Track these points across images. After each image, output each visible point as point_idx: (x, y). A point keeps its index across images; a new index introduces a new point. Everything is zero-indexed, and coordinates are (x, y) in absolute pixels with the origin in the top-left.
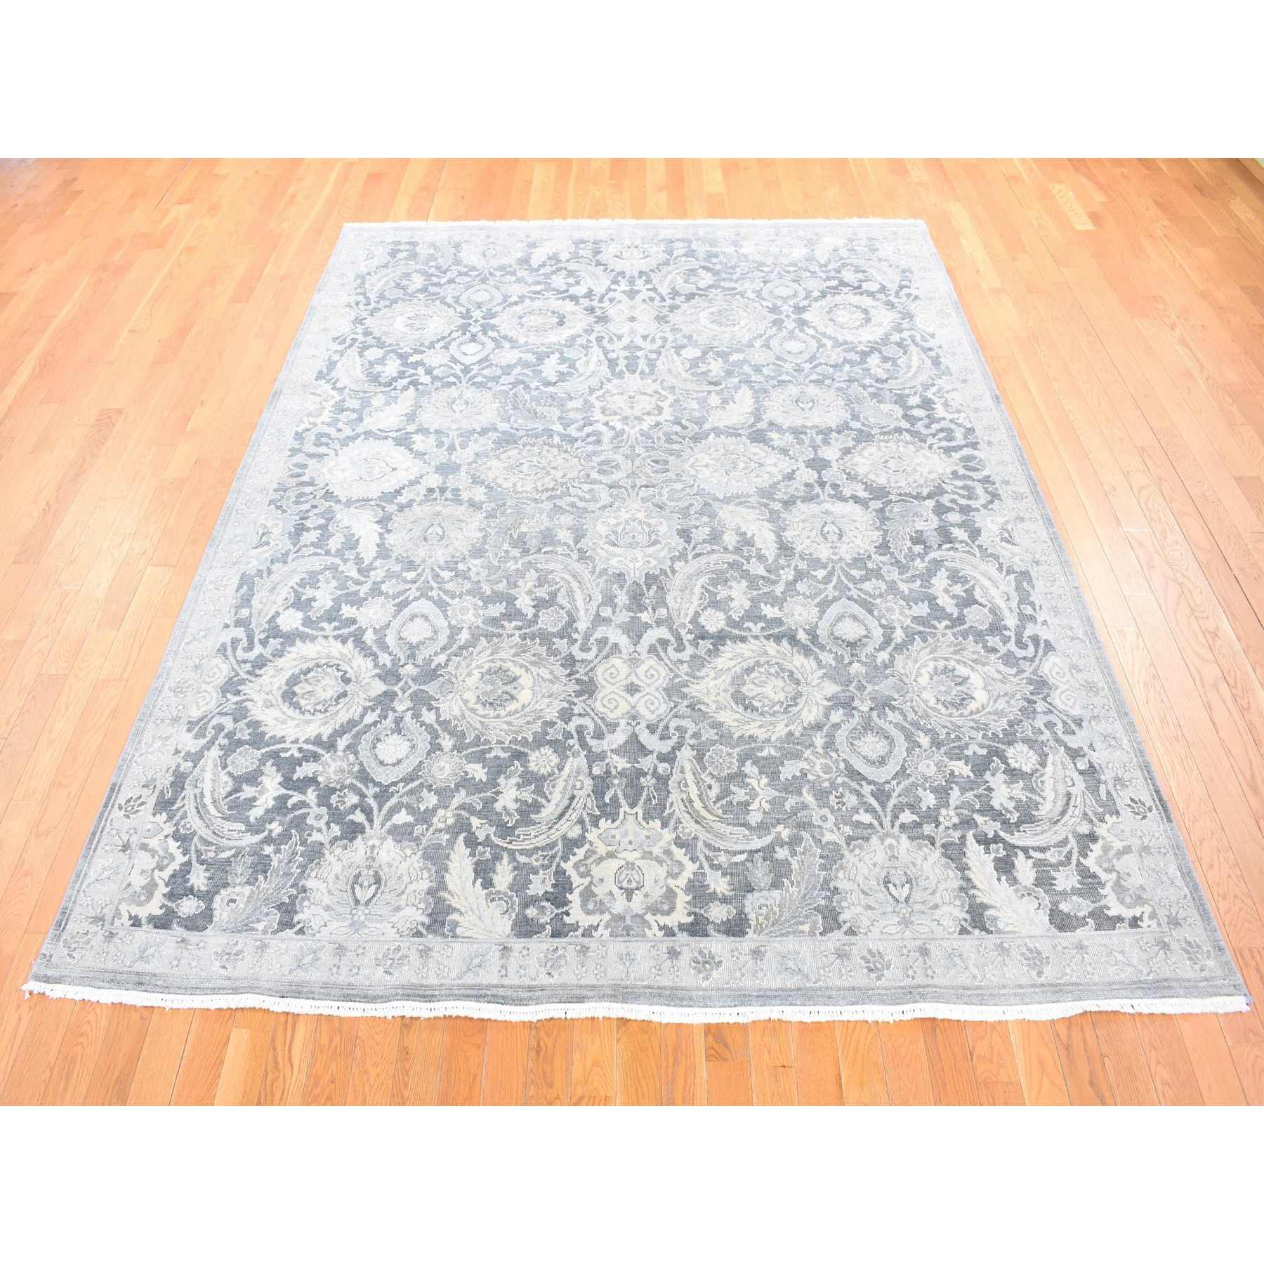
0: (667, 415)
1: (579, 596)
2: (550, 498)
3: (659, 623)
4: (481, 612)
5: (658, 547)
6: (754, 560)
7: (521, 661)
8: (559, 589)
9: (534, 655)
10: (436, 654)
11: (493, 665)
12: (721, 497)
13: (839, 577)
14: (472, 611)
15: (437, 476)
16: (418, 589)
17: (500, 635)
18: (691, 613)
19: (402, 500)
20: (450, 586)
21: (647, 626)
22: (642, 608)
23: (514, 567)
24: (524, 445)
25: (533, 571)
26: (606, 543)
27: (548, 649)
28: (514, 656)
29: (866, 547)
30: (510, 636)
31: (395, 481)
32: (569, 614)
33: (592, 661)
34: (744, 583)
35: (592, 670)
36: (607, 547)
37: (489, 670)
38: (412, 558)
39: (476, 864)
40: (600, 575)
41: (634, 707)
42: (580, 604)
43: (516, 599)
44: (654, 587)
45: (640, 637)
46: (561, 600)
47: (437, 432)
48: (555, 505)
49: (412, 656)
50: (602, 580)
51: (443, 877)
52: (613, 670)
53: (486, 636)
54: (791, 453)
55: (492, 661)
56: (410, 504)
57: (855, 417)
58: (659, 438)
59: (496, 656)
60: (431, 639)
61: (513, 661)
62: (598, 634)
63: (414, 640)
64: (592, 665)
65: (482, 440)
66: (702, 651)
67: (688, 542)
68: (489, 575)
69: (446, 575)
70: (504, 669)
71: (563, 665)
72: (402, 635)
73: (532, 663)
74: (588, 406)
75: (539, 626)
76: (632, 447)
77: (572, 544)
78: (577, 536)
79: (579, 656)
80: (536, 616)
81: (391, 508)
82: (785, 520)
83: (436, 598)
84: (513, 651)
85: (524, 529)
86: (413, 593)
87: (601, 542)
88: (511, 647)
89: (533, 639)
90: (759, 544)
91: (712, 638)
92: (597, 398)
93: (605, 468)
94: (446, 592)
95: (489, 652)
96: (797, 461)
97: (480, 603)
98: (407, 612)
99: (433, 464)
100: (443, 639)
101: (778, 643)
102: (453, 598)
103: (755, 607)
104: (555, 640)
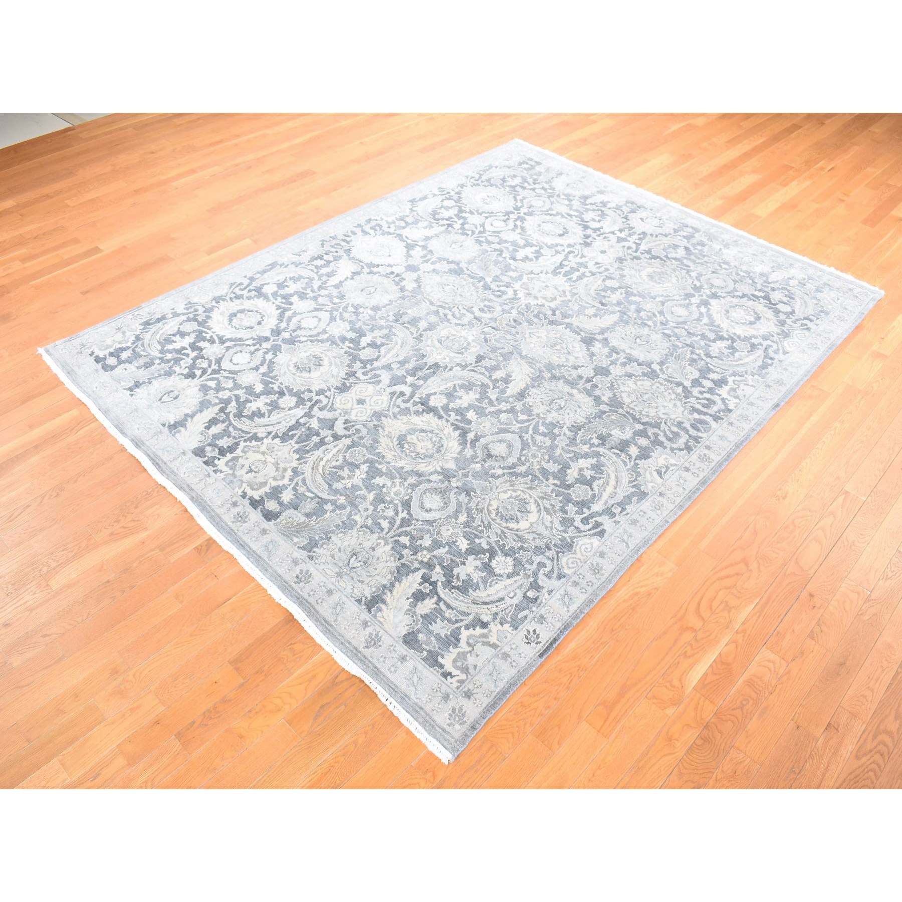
0: (553, 305)
1: (393, 352)
2: (441, 306)
3: (412, 385)
4: (344, 332)
5: (460, 355)
6: (498, 390)
7: (333, 360)
8: (388, 344)
9: (341, 362)
10: (305, 336)
11: (320, 354)
12: (524, 353)
13: (530, 424)
14: (341, 329)
15: (404, 268)
16: (332, 308)
17: (338, 345)
18: (433, 391)
19: (375, 270)
20: (346, 315)
21: (406, 383)
22: (413, 374)
23: (382, 324)
24: (463, 278)
25: (388, 330)
27: (350, 363)
28: (332, 357)
29: (567, 422)
30: (342, 348)
31: (383, 261)
32: (379, 357)
33: (360, 380)
34: (478, 396)
35: (356, 383)
36: (436, 341)
37: (316, 355)
38: (346, 295)
39: (214, 418)
40: (415, 350)
41: (352, 409)
42: (389, 355)
43: (365, 336)
44: (432, 370)
45: (395, 385)
46: (383, 349)
47: (431, 251)
48: (438, 310)
49: (294, 331)
50: (412, 352)
51: (197, 413)
52: (364, 389)
53: (332, 342)
54: (595, 358)
55: (322, 353)
56: (375, 273)
57: (661, 363)
58: (533, 311)
59: (326, 352)
60: (310, 329)
61: (329, 359)
62: (378, 372)
63: (303, 325)
64: (359, 382)
65: (445, 265)
66: (413, 409)
67: (476, 362)
68: (367, 320)
69: (351, 309)
70: (322, 359)
71: (346, 374)
72: (302, 321)
73: (336, 364)
74: (520, 278)
75: (359, 352)
76: (513, 308)
77: (421, 330)
78: (428, 329)
79: (359, 375)
80: (364, 348)
81: (366, 270)
82: (541, 384)
83: (334, 315)
84: (335, 355)
85: (409, 311)
86: (329, 308)
87: (436, 338)
88: (336, 353)
89: (349, 356)
90: (510, 385)
91: (427, 407)
92: (529, 277)
93: (485, 309)
94: (341, 316)
95: (325, 349)
96: (592, 363)
97: (348, 328)
98: (316, 313)
99: (409, 263)
100: (314, 332)
101: (455, 429)
102: (340, 319)
103: (467, 409)
104: (358, 362)
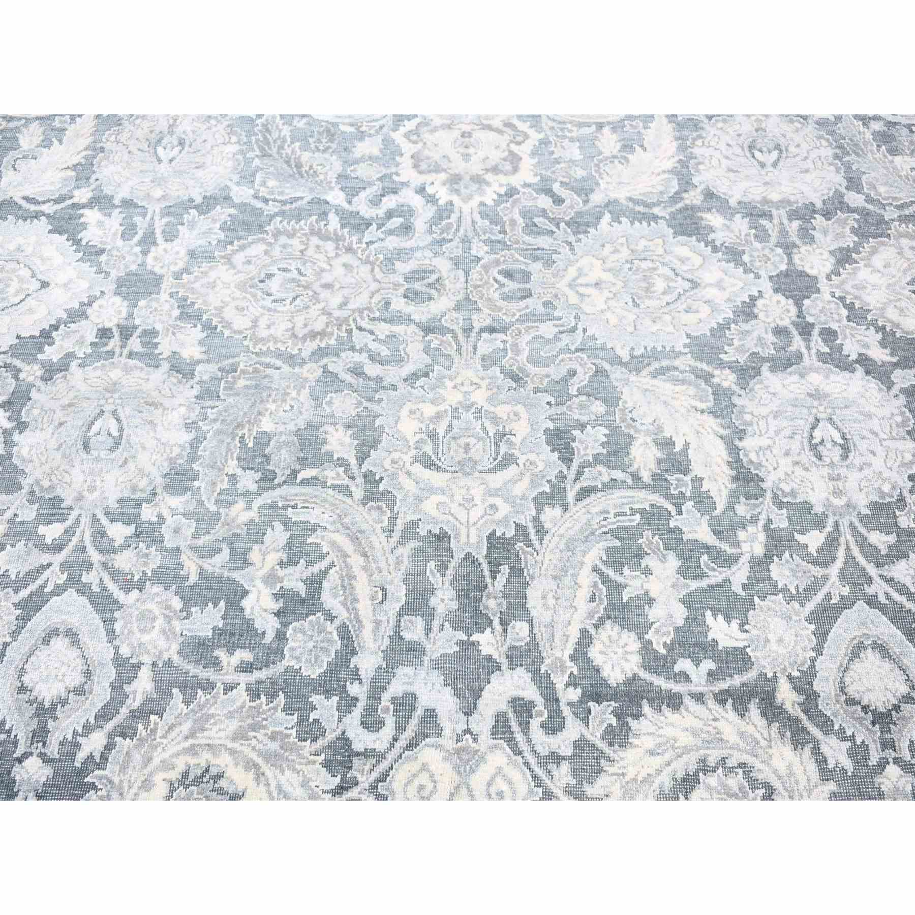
0: (527, 174)
1: (363, 588)
2: (320, 354)
3: (515, 657)
4: (177, 625)
5: (512, 470)
6: (690, 504)
7: (247, 751)
8: (325, 573)
9: (273, 737)
10: (88, 729)
11: (192, 761)
12: (625, 355)
13: (848, 548)
14: (160, 622)
15: (118, 299)
16: (64, 566)
17: (209, 686)
18: (574, 634)
19: (52, 353)
20: (124, 561)
21: (491, 666)
22: (481, 622)
23: (245, 517)
24: (277, 234)
25: (278, 526)
26: (416, 460)
27: (300, 721)
28: (234, 739)
29: (894, 476)
30: (229, 688)
31: (42, 312)
32: (344, 633)
33: (383, 756)
34: (673, 562)
35: (383, 778)
36: (418, 469)
37: (185, 775)
38: (59, 492)
40: (404, 539)
42: (365, 607)
43: (245, 593)
44: (505, 569)
45: (477, 694)
46: (330, 599)
47: (128, 204)
48: (326, 371)
49: (40, 735)
50: (405, 551)
52: (423, 779)
53: (183, 687)
54: (746, 258)
55: (192, 751)
56: (63, 367)
57: (854, 183)
58: (513, 222)
59: (201, 739)
60: (79, 691)
61: (233, 752)
62: (396, 688)
63: (47, 692)
64: (384, 765)
65: (204, 223)
66: (595, 734)
67: (567, 460)
68: (196, 536)
69: (118, 532)
70: (214, 771)
71: (327, 765)
72: (26, 679)
73: (269, 757)
74: (391, 151)
75: (285, 663)
76: (466, 241)
77: (353, 461)
78: (362, 445)
79: (361, 740)
80: (281, 636)
81: (31, 372)
82: (743, 412)
83: (96, 589)
84: (233, 726)
85: (267, 425)
86: (55, 577)
87: (407, 459)
88: (230, 715)
89: (272, 696)
90: (697, 469)
91: (615, 697)
92: (407, 136)
93: (417, 286)
94: (115, 574)
95: (186, 727)
96: (758, 277)
97: (177, 603)
98: (39, 622)
99: (114, 274)
100: (101, 694)
101: (742, 711)
102: (128, 591)
103: (694, 620)
104: (315, 699)
